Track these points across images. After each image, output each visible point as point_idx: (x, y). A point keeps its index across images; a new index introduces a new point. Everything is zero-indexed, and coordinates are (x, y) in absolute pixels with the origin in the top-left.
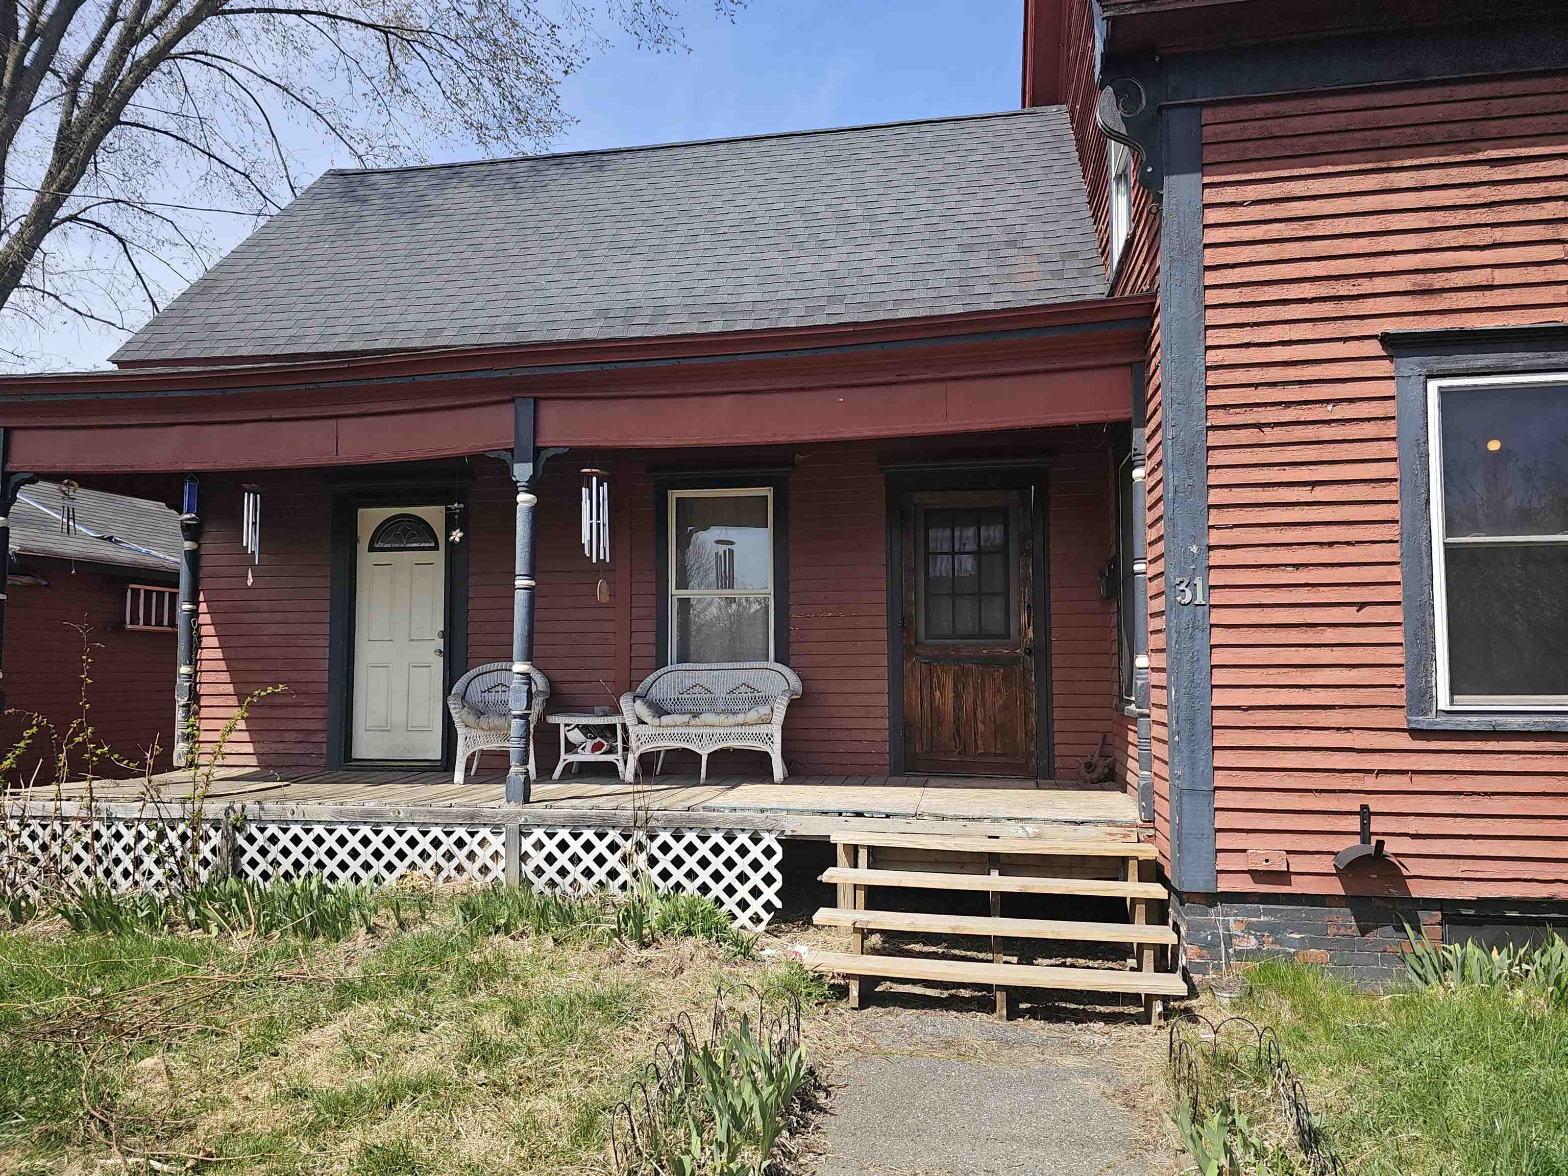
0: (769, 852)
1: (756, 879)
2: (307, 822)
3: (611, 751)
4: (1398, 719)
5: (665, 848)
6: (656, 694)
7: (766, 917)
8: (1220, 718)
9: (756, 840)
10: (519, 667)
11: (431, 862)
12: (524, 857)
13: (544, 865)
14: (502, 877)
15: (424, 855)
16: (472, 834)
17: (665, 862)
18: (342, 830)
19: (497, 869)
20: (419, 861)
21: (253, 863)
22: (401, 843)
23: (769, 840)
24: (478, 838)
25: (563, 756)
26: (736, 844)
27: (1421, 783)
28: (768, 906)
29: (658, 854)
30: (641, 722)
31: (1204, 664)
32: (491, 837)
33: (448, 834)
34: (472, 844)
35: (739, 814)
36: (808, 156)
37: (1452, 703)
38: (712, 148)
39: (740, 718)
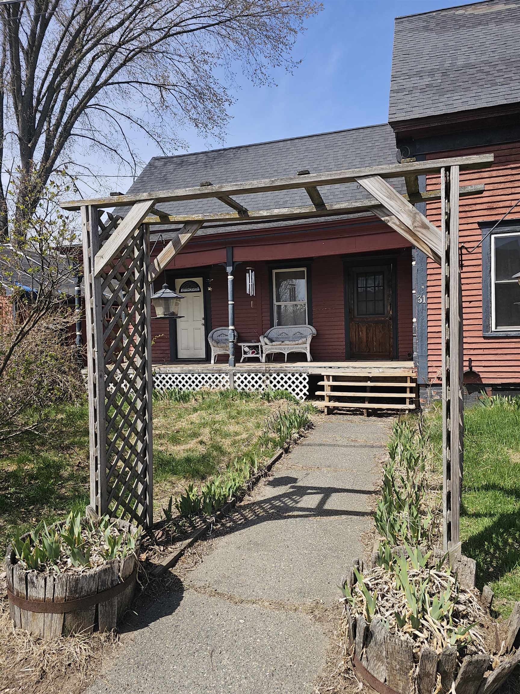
0: (304, 379)
1: (301, 387)
2: (173, 373)
3: (258, 354)
4: (480, 334)
5: (275, 378)
6: (270, 336)
7: (304, 397)
8: (430, 335)
9: (301, 376)
10: (231, 327)
11: (208, 384)
12: (235, 382)
13: (241, 384)
14: (229, 388)
15: (207, 382)
16: (220, 376)
17: (275, 382)
18: (183, 375)
19: (227, 385)
20: (205, 383)
21: (158, 385)
22: (200, 379)
23: (304, 375)
24: (222, 377)
25: (243, 355)
26: (295, 377)
27: (486, 352)
28: (305, 394)
29: (273, 380)
30: (266, 344)
31: (425, 320)
32: (225, 376)
33: (213, 376)
34: (220, 378)
35: (295, 368)
36: (319, 145)
37: (496, 329)
38: (285, 143)
39: (297, 342)
